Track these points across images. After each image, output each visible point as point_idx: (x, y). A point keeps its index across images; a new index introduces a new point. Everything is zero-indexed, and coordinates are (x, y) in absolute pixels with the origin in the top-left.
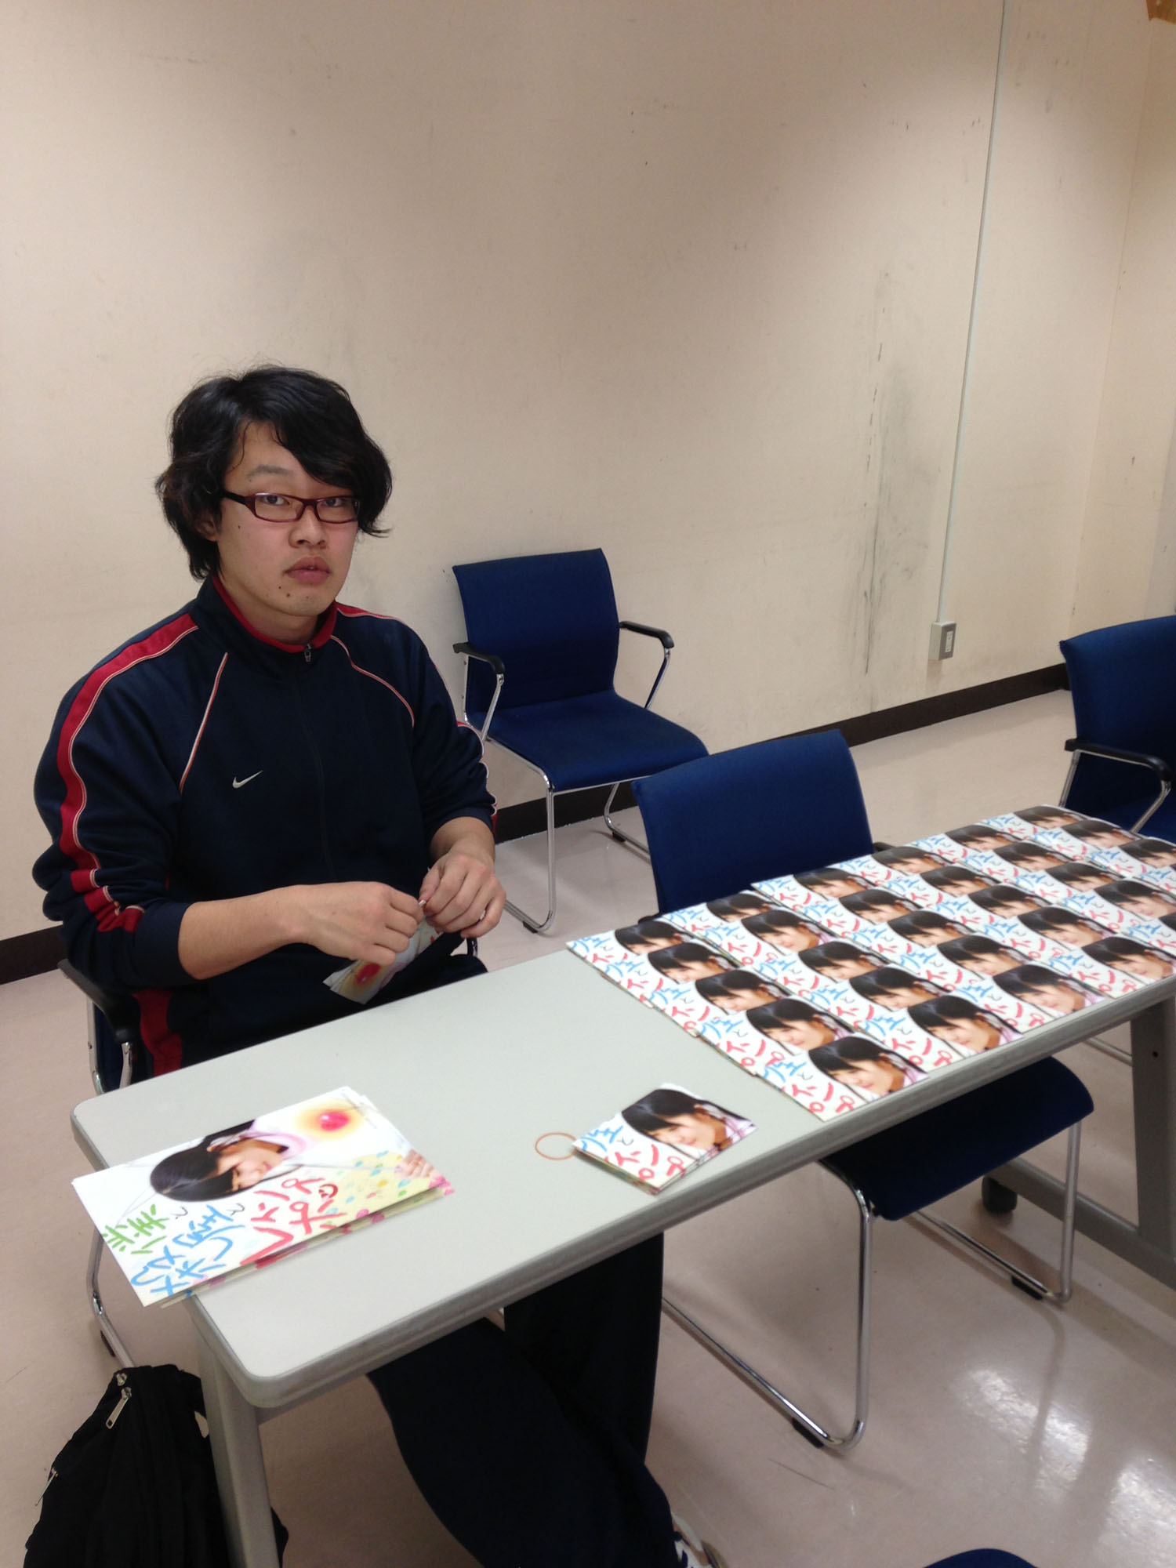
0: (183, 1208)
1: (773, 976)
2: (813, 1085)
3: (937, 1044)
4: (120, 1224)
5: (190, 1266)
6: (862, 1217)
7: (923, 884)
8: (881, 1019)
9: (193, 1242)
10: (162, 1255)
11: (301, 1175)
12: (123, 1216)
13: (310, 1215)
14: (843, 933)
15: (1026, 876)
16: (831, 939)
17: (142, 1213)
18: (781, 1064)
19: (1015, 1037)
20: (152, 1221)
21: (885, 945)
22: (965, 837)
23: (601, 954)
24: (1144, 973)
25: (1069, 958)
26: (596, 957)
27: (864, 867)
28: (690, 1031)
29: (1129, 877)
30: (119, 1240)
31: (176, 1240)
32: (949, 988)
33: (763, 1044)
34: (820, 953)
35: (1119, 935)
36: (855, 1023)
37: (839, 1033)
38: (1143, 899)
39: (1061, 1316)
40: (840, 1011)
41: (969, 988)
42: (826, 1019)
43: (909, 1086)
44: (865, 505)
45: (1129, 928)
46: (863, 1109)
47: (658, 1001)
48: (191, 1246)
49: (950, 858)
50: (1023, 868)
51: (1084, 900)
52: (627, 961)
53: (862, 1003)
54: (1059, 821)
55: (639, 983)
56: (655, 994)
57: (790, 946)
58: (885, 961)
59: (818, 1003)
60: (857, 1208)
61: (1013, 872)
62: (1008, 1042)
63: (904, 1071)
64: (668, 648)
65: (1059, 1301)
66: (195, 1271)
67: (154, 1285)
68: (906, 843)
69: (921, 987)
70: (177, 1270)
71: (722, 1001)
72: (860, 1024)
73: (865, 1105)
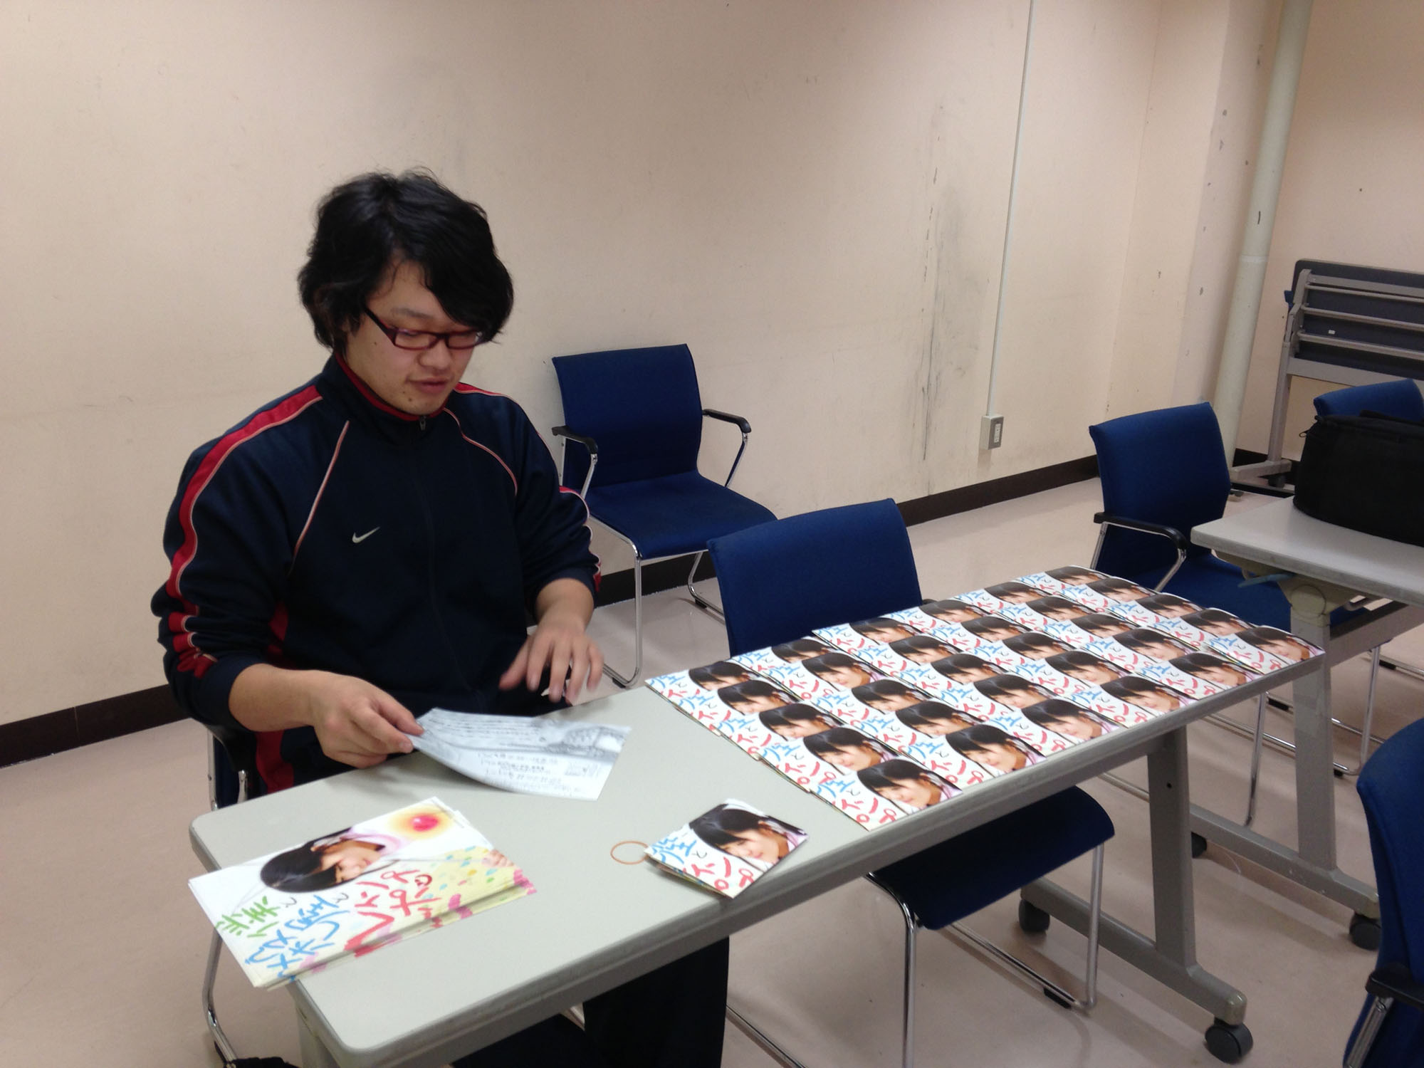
0: (292, 898)
1: (828, 708)
2: (860, 800)
3: (971, 766)
4: (236, 913)
5: (302, 944)
6: (908, 928)
7: (963, 631)
8: (922, 744)
9: (304, 926)
10: (276, 937)
11: (397, 868)
12: (238, 906)
13: (408, 900)
14: (892, 673)
15: (1054, 625)
16: (881, 678)
17: (256, 904)
18: (833, 782)
19: (1039, 760)
20: (264, 910)
21: (928, 682)
22: (1000, 592)
23: (676, 689)
24: (1154, 706)
25: (1089, 693)
26: (671, 693)
27: (912, 617)
28: (753, 755)
29: (1144, 626)
30: (235, 926)
31: (287, 925)
32: (983, 718)
33: (818, 766)
34: (871, 689)
35: (1134, 675)
36: (900, 748)
37: (885, 756)
38: (1156, 645)
39: (1087, 1023)
40: (886, 737)
41: (1001, 718)
42: (874, 745)
43: (945, 801)
44: (923, 310)
45: (1143, 669)
46: (903, 820)
47: (726, 730)
48: (302, 929)
49: (988, 610)
50: (1051, 618)
51: (1105, 645)
52: (698, 696)
53: (907, 731)
54: (1084, 579)
55: (708, 714)
56: (723, 724)
57: (844, 683)
58: (927, 695)
59: (868, 731)
60: (903, 920)
61: (1043, 621)
62: (1033, 764)
63: (941, 788)
64: (746, 432)
65: (1085, 1010)
66: (307, 949)
67: (271, 962)
68: (951, 597)
69: (958, 718)
70: (290, 949)
71: (783, 730)
72: (903, 749)
73: (905, 817)
